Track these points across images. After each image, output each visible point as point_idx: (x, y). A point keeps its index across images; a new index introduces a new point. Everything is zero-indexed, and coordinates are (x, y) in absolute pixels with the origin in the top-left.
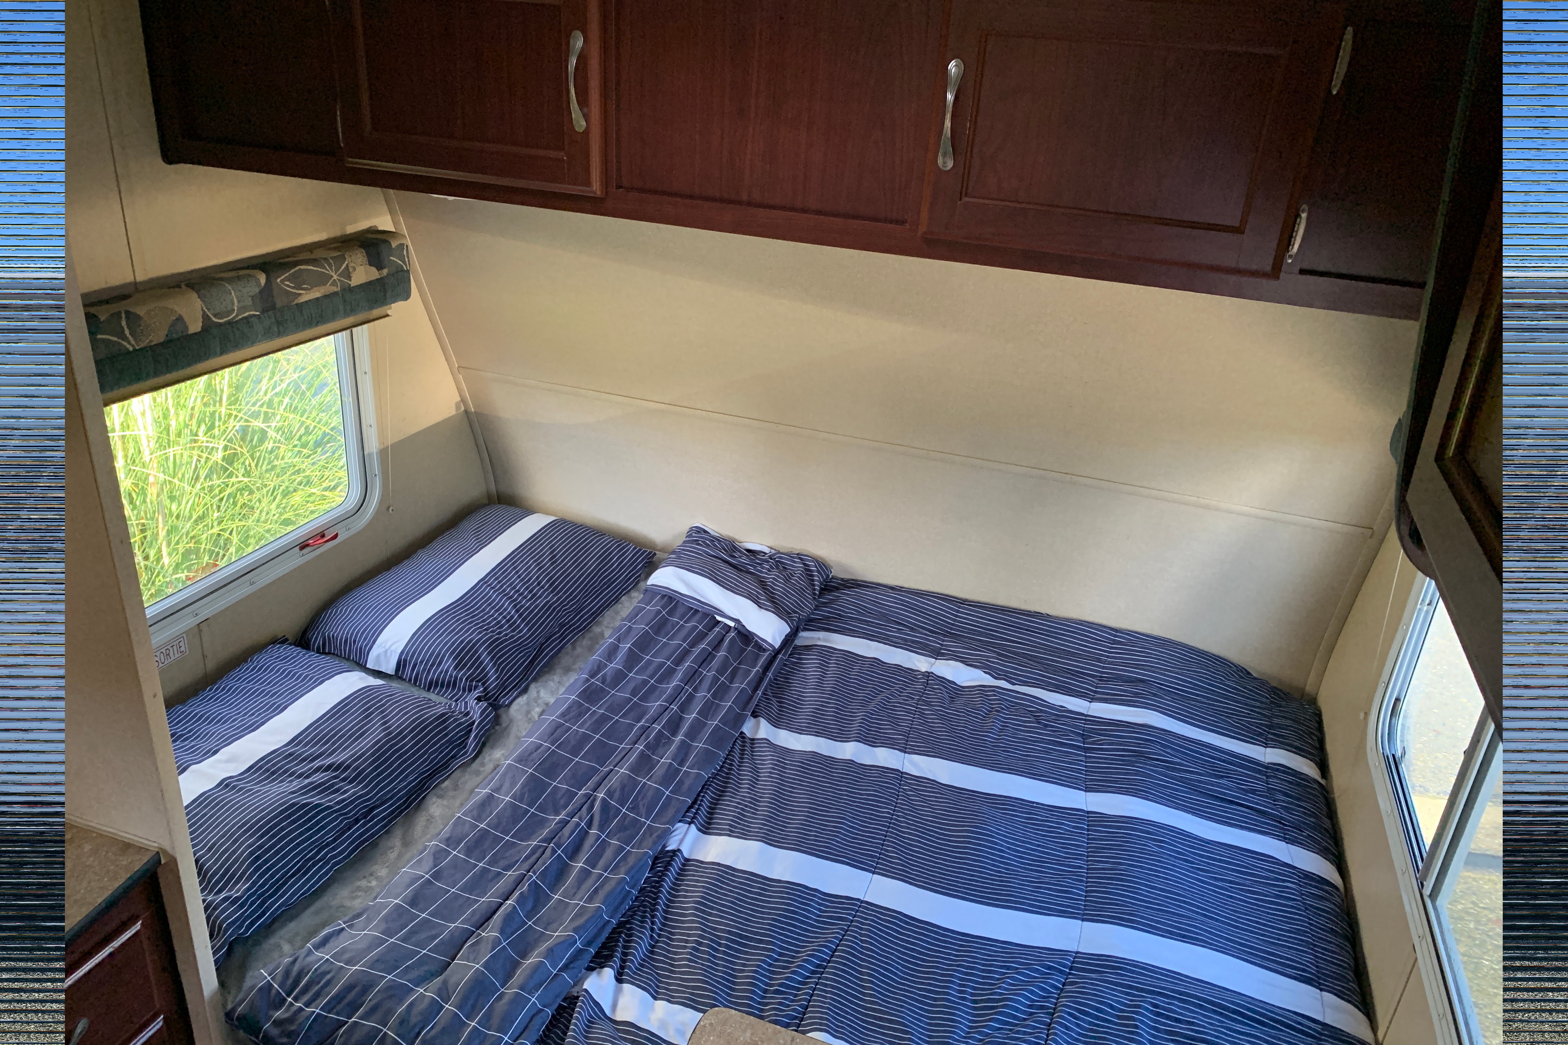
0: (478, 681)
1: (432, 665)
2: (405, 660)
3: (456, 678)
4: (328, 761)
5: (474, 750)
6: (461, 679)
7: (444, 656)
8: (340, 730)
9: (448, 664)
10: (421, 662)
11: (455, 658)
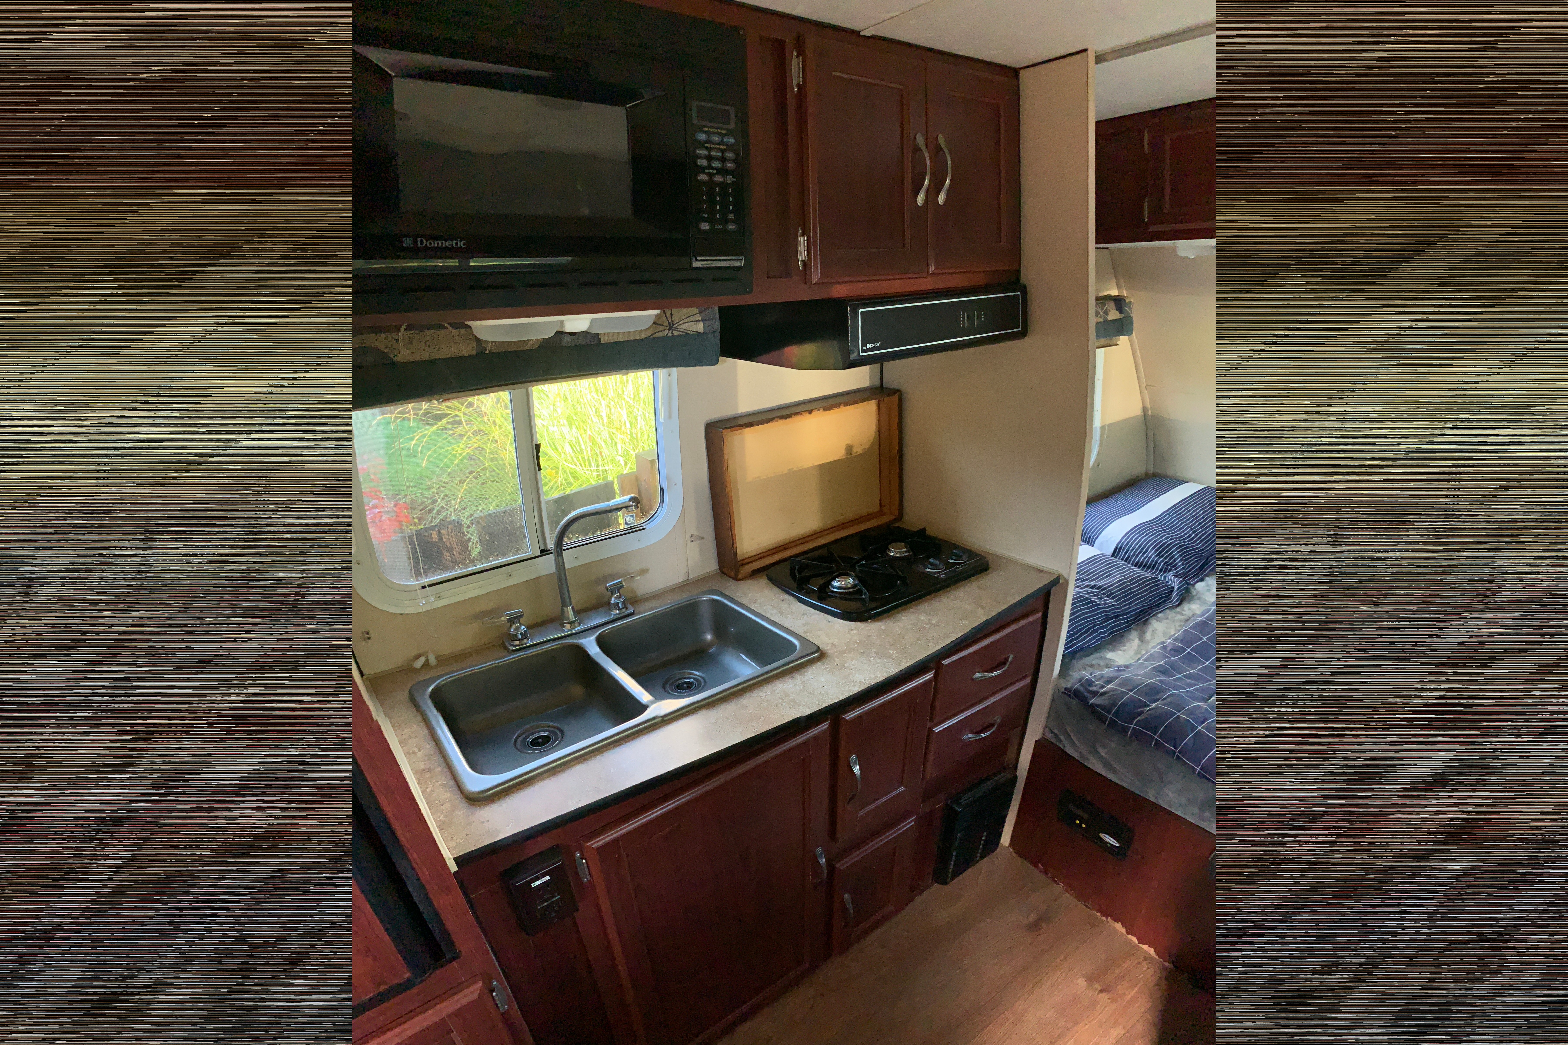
0: (1173, 567)
1: (1140, 552)
2: (1121, 547)
3: (1156, 562)
4: (1093, 583)
5: (1177, 601)
6: (1160, 563)
7: (1148, 548)
8: (1096, 571)
9: (1151, 554)
10: (1132, 550)
11: (1157, 550)
